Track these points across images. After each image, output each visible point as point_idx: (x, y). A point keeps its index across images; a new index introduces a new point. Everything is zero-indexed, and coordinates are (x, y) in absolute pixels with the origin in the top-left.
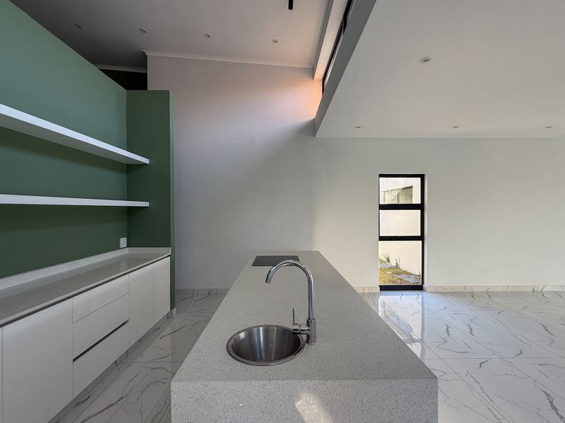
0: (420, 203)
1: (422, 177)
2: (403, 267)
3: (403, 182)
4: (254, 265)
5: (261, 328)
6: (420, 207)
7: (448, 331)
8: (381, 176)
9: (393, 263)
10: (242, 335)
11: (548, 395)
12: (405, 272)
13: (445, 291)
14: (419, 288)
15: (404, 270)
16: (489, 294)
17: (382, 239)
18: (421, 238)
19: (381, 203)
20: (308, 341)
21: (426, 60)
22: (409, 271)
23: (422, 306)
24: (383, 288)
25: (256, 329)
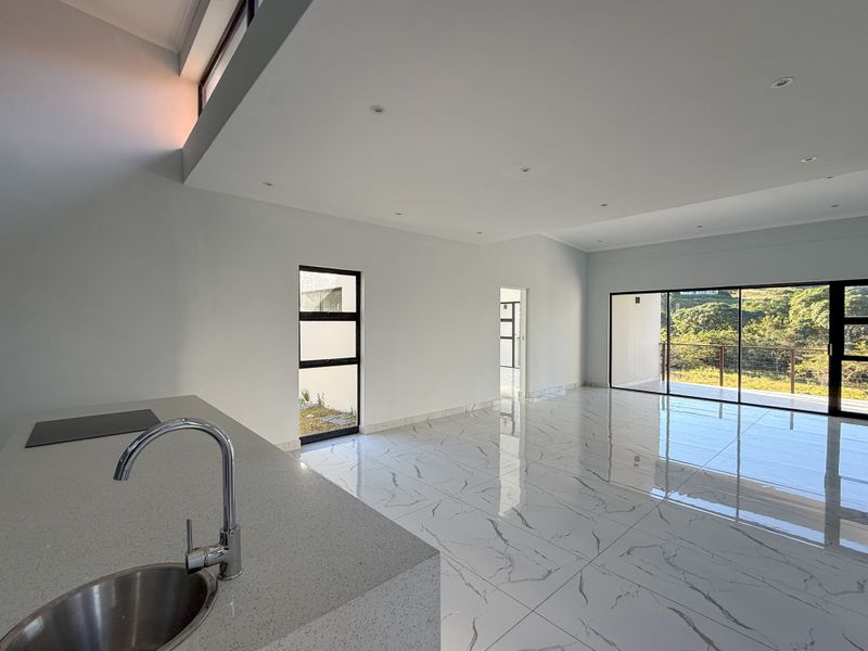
0: (355, 311)
1: (358, 274)
2: (329, 404)
3: (332, 280)
4: (32, 443)
5: (96, 589)
6: (355, 317)
7: (394, 481)
8: (303, 268)
9: (314, 400)
10: (35, 626)
11: (493, 522)
12: (332, 412)
13: (385, 428)
14: (354, 431)
15: (330, 408)
16: (429, 423)
17: (304, 365)
18: (356, 360)
19: (302, 310)
20: (223, 575)
21: (379, 111)
22: (337, 409)
23: (359, 453)
24: (306, 441)
25: (79, 595)
